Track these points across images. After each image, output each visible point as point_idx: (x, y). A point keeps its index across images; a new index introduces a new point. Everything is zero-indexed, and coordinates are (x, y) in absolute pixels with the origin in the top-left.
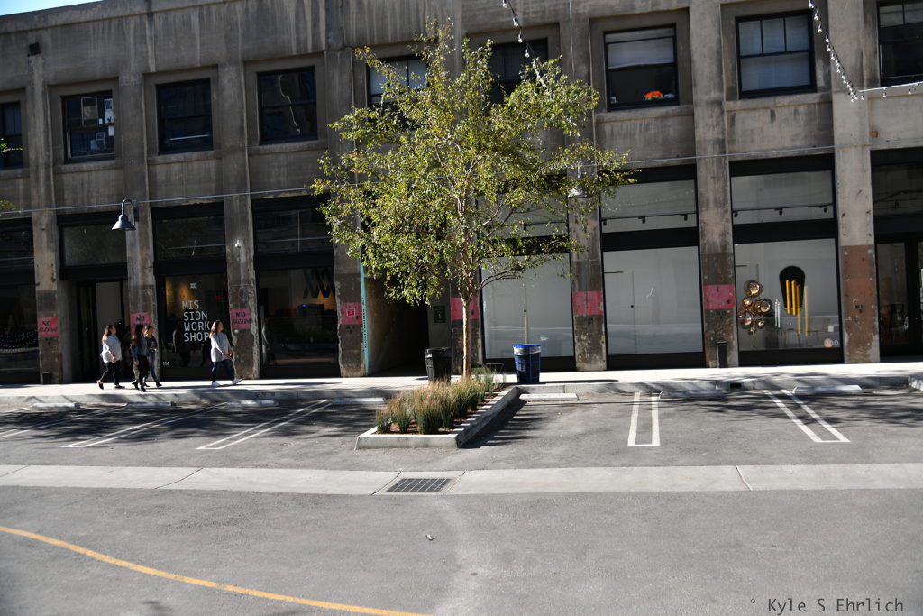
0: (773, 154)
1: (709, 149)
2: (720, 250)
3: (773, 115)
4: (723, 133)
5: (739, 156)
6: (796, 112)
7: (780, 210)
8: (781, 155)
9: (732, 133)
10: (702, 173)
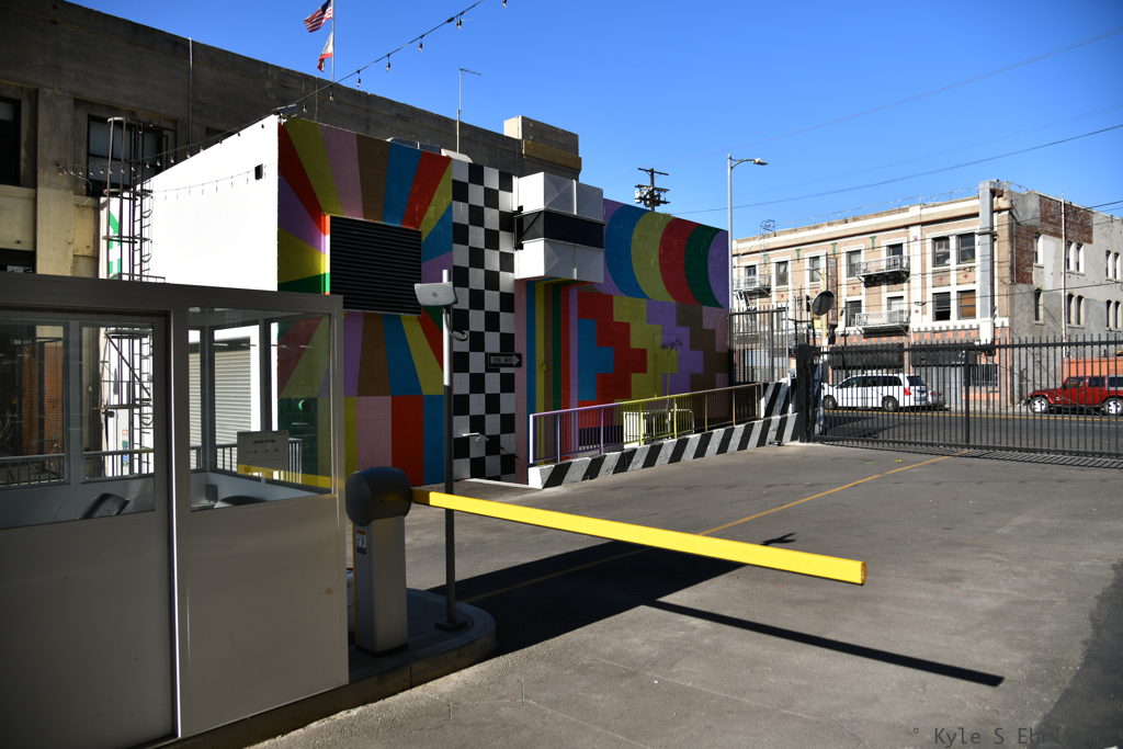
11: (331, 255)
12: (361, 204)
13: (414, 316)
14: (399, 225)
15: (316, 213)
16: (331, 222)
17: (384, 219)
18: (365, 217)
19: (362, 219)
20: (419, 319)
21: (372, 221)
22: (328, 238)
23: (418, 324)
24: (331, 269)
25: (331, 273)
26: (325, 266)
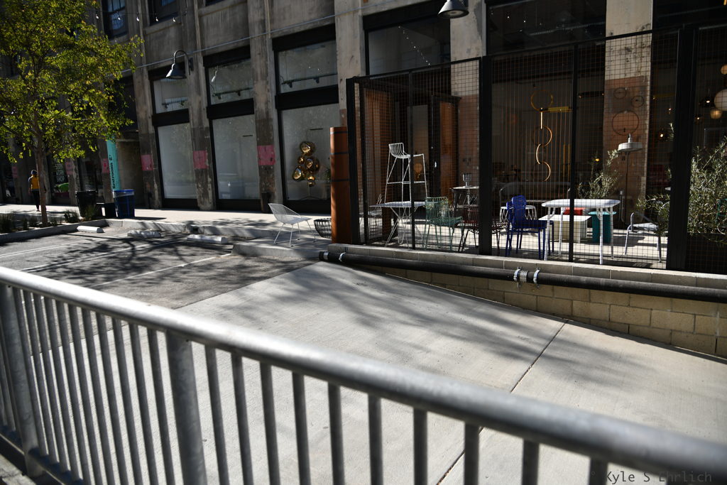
0: (297, 29)
1: (257, 30)
2: (265, 116)
4: (265, 14)
5: (277, 34)
7: (317, 79)
8: (303, 29)
9: (271, 13)
10: (253, 51)
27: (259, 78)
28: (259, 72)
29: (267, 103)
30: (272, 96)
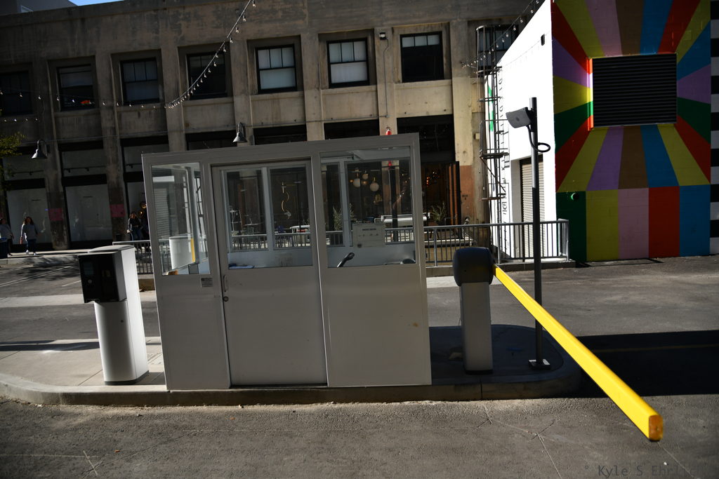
0: (140, 135)
1: (109, 133)
3: (139, 114)
4: (115, 124)
5: (124, 136)
6: (150, 113)
8: (144, 136)
9: (120, 123)
10: (105, 145)
11: (594, 87)
12: (620, 44)
13: (671, 124)
14: (655, 53)
15: (581, 58)
16: (593, 63)
17: (640, 52)
18: (623, 54)
19: (622, 56)
20: (675, 125)
21: (629, 55)
22: (591, 75)
23: (675, 130)
24: (594, 98)
25: (594, 101)
26: (590, 97)
27: (111, 162)
28: (111, 158)
29: (118, 178)
30: (121, 174)
